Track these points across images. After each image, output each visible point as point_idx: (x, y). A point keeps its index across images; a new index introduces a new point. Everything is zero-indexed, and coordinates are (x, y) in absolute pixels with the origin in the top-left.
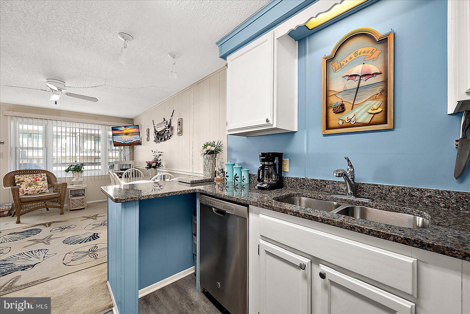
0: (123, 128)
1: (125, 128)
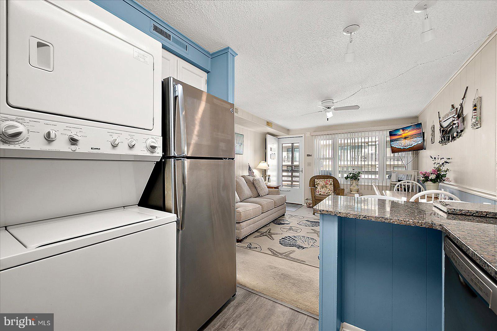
0: (401, 132)
1: (404, 131)
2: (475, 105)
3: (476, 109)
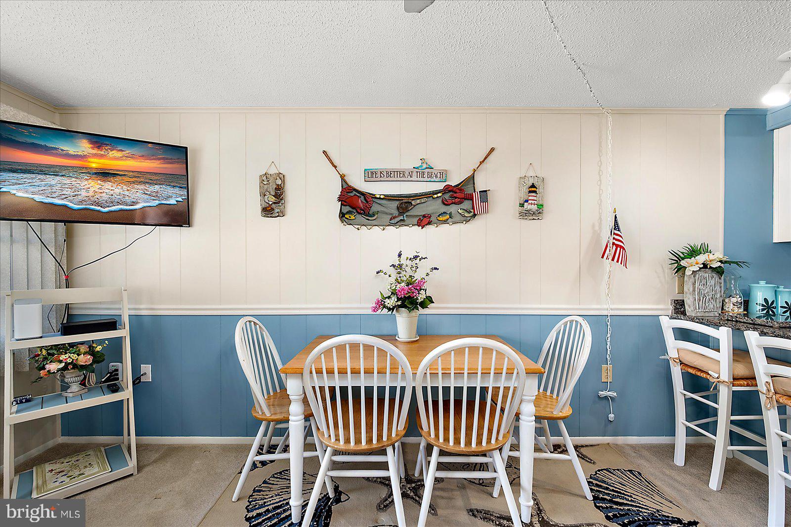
2: (533, 186)
3: (535, 192)
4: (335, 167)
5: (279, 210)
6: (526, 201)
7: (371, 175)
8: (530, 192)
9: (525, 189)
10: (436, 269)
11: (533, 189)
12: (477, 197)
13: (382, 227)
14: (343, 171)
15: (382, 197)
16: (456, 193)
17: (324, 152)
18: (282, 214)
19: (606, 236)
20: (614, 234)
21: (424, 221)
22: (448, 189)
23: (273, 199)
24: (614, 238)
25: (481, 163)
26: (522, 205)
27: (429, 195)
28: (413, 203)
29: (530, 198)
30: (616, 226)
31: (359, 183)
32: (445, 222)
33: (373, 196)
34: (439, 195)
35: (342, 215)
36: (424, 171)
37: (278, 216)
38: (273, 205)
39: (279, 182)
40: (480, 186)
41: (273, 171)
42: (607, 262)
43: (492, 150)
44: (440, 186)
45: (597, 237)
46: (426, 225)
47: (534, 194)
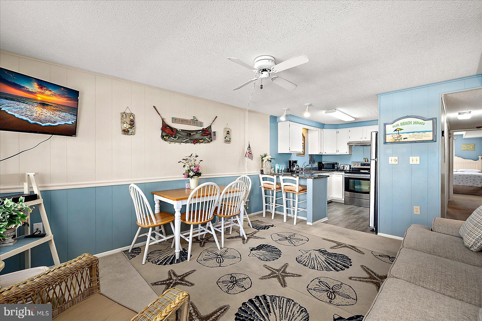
2: (228, 132)
3: (229, 134)
4: (159, 114)
5: (131, 132)
6: (227, 137)
7: (175, 120)
8: (228, 134)
9: (226, 133)
10: (202, 161)
11: (228, 133)
12: (212, 134)
13: (179, 143)
14: (163, 117)
15: (180, 130)
16: (206, 131)
17: (154, 107)
18: (133, 134)
19: (246, 150)
20: (249, 149)
21: (196, 141)
22: (203, 130)
23: (130, 126)
24: (249, 151)
25: (213, 121)
26: (225, 138)
27: (196, 131)
28: (191, 134)
29: (227, 136)
30: (249, 147)
31: (169, 123)
32: (202, 142)
33: (176, 130)
34: (201, 132)
35: (162, 137)
36: (195, 121)
37: (131, 134)
38: (129, 129)
39: (132, 118)
40: (213, 130)
41: (128, 111)
42: (247, 158)
43: (216, 117)
44: (201, 128)
45: (244, 150)
46: (196, 143)
47: (229, 135)
